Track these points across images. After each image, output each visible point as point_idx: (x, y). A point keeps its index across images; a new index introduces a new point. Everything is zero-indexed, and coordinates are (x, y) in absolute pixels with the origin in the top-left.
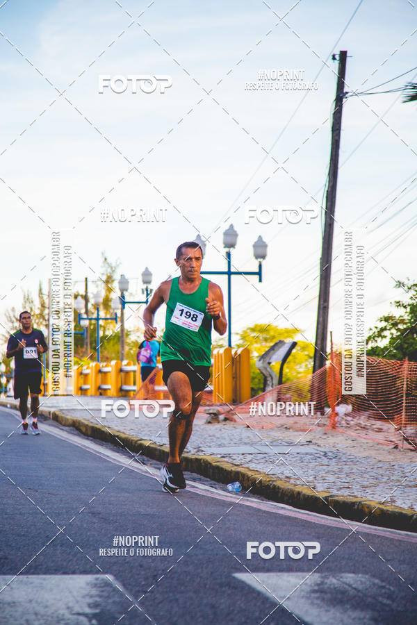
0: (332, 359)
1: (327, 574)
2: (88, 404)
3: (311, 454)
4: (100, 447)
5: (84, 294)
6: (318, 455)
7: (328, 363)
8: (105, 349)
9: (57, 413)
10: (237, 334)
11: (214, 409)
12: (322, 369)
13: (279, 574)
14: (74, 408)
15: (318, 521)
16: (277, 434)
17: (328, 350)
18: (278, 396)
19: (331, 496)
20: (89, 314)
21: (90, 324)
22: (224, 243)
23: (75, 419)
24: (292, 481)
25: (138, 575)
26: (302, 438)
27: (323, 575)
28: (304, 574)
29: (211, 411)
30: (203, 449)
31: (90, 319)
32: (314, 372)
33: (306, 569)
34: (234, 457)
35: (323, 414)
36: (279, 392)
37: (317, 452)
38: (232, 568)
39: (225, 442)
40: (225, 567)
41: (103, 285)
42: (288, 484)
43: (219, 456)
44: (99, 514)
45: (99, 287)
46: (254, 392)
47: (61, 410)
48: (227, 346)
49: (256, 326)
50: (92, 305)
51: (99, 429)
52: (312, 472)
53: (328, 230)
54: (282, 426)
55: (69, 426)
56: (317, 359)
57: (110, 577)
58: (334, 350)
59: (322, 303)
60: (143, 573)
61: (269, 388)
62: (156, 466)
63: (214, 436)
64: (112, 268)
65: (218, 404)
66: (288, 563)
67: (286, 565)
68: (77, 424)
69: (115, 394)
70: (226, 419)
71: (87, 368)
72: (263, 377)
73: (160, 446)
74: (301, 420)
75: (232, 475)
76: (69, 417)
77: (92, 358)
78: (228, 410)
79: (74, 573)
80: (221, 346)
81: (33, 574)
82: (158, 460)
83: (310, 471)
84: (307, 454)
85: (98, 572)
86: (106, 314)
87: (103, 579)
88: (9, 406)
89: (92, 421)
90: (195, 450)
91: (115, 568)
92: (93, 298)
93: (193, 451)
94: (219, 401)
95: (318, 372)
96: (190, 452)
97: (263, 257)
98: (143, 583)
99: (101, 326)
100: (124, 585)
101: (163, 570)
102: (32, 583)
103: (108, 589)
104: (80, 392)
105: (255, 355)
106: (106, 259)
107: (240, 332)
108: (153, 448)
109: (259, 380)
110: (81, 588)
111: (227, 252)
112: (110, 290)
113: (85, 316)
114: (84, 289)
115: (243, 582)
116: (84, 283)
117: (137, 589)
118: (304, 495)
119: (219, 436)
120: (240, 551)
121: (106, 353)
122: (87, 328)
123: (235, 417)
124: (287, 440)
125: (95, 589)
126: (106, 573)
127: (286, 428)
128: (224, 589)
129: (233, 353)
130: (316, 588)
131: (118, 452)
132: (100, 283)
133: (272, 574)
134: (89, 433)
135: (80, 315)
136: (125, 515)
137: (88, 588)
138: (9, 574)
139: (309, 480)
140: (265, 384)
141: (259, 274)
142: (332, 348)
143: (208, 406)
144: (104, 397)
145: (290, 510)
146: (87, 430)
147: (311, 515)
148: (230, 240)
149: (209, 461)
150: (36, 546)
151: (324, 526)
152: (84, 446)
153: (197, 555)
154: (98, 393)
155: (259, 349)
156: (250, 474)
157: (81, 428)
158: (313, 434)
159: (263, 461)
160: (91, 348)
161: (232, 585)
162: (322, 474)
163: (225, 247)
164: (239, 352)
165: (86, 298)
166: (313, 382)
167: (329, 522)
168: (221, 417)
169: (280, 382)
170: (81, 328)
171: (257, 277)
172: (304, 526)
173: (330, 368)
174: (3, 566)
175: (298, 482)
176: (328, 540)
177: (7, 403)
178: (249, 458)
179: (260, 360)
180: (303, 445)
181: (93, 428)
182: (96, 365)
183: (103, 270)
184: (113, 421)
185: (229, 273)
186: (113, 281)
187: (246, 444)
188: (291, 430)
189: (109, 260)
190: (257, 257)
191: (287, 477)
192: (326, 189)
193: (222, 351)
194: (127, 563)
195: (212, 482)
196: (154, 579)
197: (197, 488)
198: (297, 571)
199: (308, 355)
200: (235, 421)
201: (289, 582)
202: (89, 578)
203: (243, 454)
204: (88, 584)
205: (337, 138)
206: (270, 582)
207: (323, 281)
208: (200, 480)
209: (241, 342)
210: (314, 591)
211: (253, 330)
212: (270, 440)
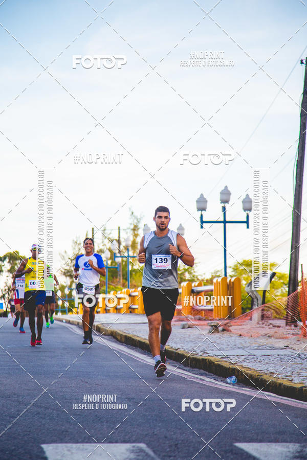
0: (302, 285)
1: (305, 444)
2: (122, 320)
3: (288, 356)
4: (131, 350)
5: (117, 239)
6: (294, 357)
7: (299, 288)
8: (133, 279)
9: (100, 326)
10: (230, 267)
11: (214, 323)
12: (295, 293)
13: (269, 444)
14: (112, 322)
15: (296, 405)
16: (263, 341)
17: (300, 279)
18: (262, 313)
19: (305, 387)
20: (122, 253)
21: (123, 261)
22: (221, 200)
23: (113, 330)
24: (275, 376)
25: (164, 443)
26: (282, 343)
27: (302, 445)
28: (288, 444)
29: (212, 324)
30: (207, 352)
31: (122, 257)
32: (289, 295)
33: (289, 440)
34: (231, 358)
35: (296, 326)
36: (263, 310)
37: (293, 354)
38: (233, 439)
39: (224, 347)
40: (228, 439)
41: (132, 232)
42: (272, 378)
43: (220, 357)
44: (134, 399)
45: (128, 233)
46: (244, 310)
47: (102, 324)
48: (224, 276)
49: (244, 261)
50: (124, 247)
51: (130, 337)
52: (290, 369)
53: (298, 189)
54: (266, 335)
55: (108, 335)
56: (291, 285)
57: (143, 446)
58: (304, 278)
59: (294, 243)
60: (167, 442)
61: (255, 307)
62: (173, 364)
63: (215, 342)
64: (137, 219)
65: (218, 319)
66: (275, 436)
67: (274, 437)
68: (114, 334)
69: (141, 312)
70: (224, 330)
71: (121, 293)
72: (251, 299)
73: (175, 349)
74: (280, 331)
75: (230, 371)
76: (107, 329)
77: (124, 286)
78: (225, 323)
79: (116, 442)
80: (219, 276)
81: (87, 442)
82: (174, 360)
83: (288, 368)
84: (285, 355)
85: (134, 442)
86: (134, 253)
87: (138, 447)
88: (64, 321)
89: (126, 331)
90: (202, 353)
91: (146, 439)
92: (124, 241)
93: (200, 354)
94: (218, 317)
95: (292, 295)
96: (198, 354)
97: (250, 210)
98: (168, 450)
99: (131, 262)
100: (154, 451)
101: (182, 441)
102: (86, 449)
103: (142, 454)
104: (115, 311)
105: (244, 282)
106: (133, 213)
107: (232, 266)
108: (170, 351)
109: (247, 301)
110: (122, 453)
111: (223, 207)
112: (136, 236)
113: (118, 255)
114: (118, 236)
115: (242, 450)
116: (118, 231)
117: (164, 454)
118: (285, 385)
119: (219, 342)
120: (238, 427)
121: (134, 282)
122: (120, 264)
123: (230, 328)
124: (270, 345)
125: (132, 454)
126: (140, 442)
127: (269, 336)
128: (228, 455)
129: (228, 281)
130: (297, 454)
131: (145, 354)
132: (129, 231)
133: (263, 444)
134: (123, 340)
135: (115, 254)
136: (152, 400)
137: (128, 453)
138: (69, 443)
139: (288, 375)
140: (252, 304)
141: (247, 222)
142: (302, 276)
143: (210, 320)
144: (134, 314)
145: (275, 397)
146: (121, 338)
147: (290, 401)
148: (225, 197)
149: (212, 360)
150: (89, 423)
151: (301, 409)
152: (120, 350)
153: (207, 430)
154: (129, 312)
155: (247, 279)
156: (243, 370)
157: (118, 337)
158: (289, 341)
159: (252, 360)
160: (123, 278)
161: (234, 451)
162: (297, 370)
163: (221, 203)
164: (233, 280)
165: (119, 242)
166: (288, 302)
167: (304, 405)
168: (220, 329)
169: (264, 302)
170: (116, 263)
171: (246, 224)
172: (285, 408)
173: (301, 292)
174: (65, 437)
175: (279, 376)
176: (304, 419)
177: (63, 319)
178: (242, 358)
179: (248, 286)
180: (282, 349)
181: (126, 336)
182: (127, 291)
183: (131, 221)
184: (140, 332)
185: (225, 222)
186: (138, 229)
187: (239, 348)
188: (272, 338)
189: (135, 214)
190: (245, 210)
191: (271, 373)
192: (297, 159)
193: (220, 280)
194: (156, 435)
195: (215, 376)
196: (176, 447)
197: (204, 380)
198: (282, 442)
199: (284, 283)
200: (231, 331)
201: (276, 450)
202: (128, 446)
203: (237, 356)
204: (127, 450)
205: (304, 121)
206: (262, 449)
207: (295, 228)
208: (206, 375)
209: (233, 273)
210: (296, 457)
211: (242, 264)
212: (257, 345)
